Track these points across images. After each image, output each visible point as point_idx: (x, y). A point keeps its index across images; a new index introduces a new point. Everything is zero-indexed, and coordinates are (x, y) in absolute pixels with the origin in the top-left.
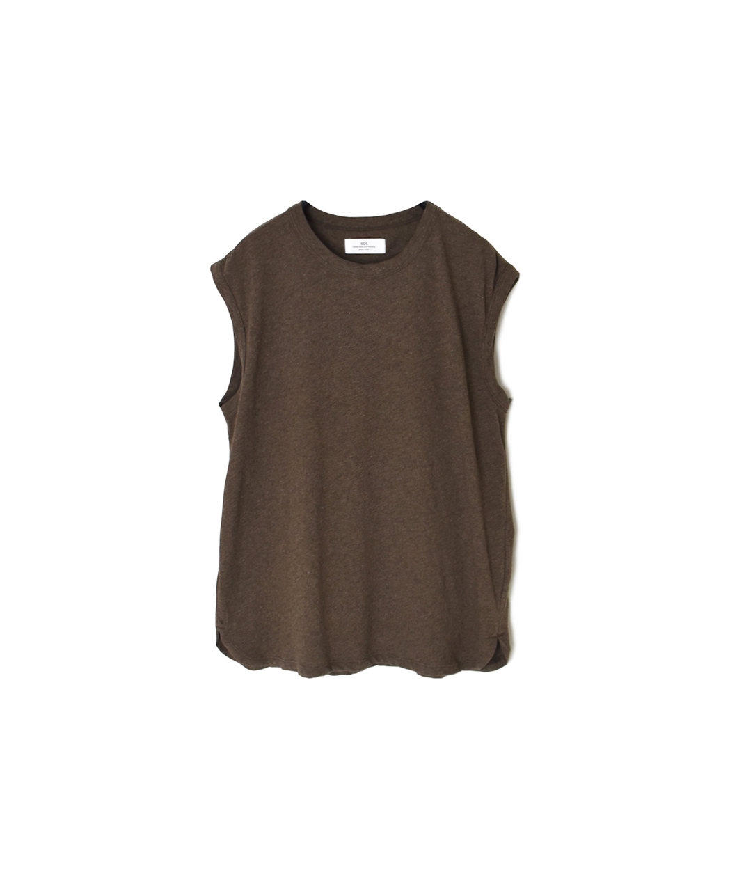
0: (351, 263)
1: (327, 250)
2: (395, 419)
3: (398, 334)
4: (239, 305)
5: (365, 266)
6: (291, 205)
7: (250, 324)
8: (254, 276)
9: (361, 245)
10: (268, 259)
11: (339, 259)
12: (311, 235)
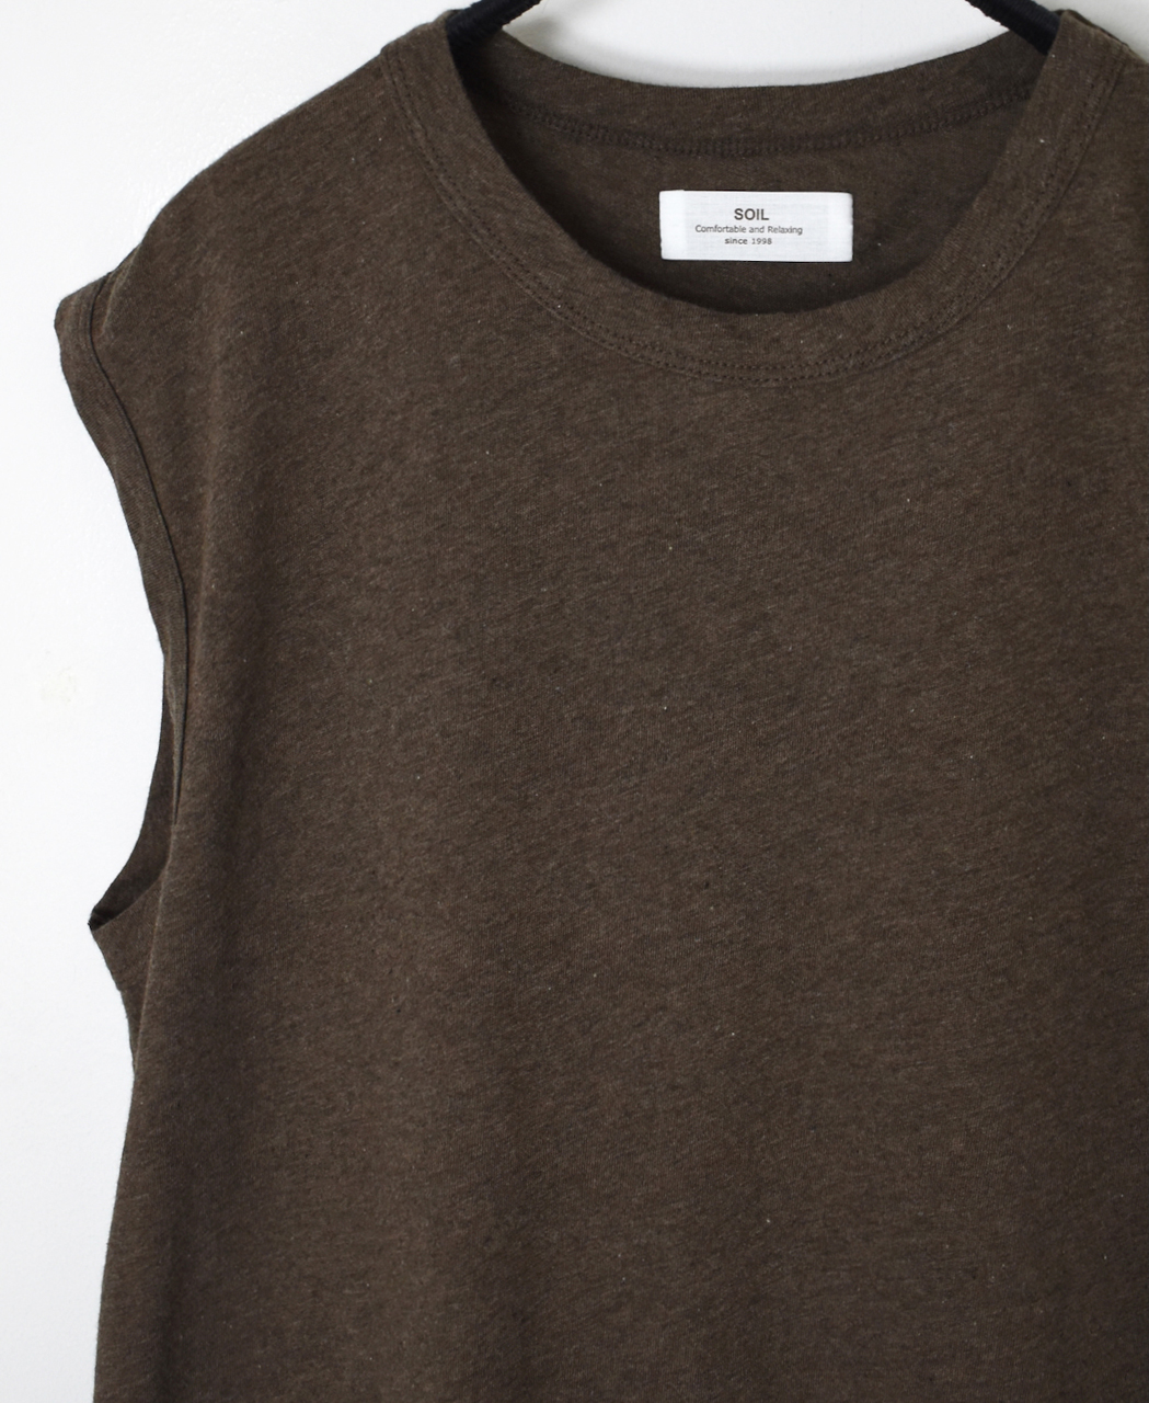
0: (680, 306)
1: (565, 245)
2: (888, 1058)
3: (905, 658)
4: (161, 488)
5: (750, 323)
6: (398, 27)
7: (208, 580)
8: (225, 358)
9: (734, 223)
10: (292, 278)
11: (619, 285)
12: (488, 169)
